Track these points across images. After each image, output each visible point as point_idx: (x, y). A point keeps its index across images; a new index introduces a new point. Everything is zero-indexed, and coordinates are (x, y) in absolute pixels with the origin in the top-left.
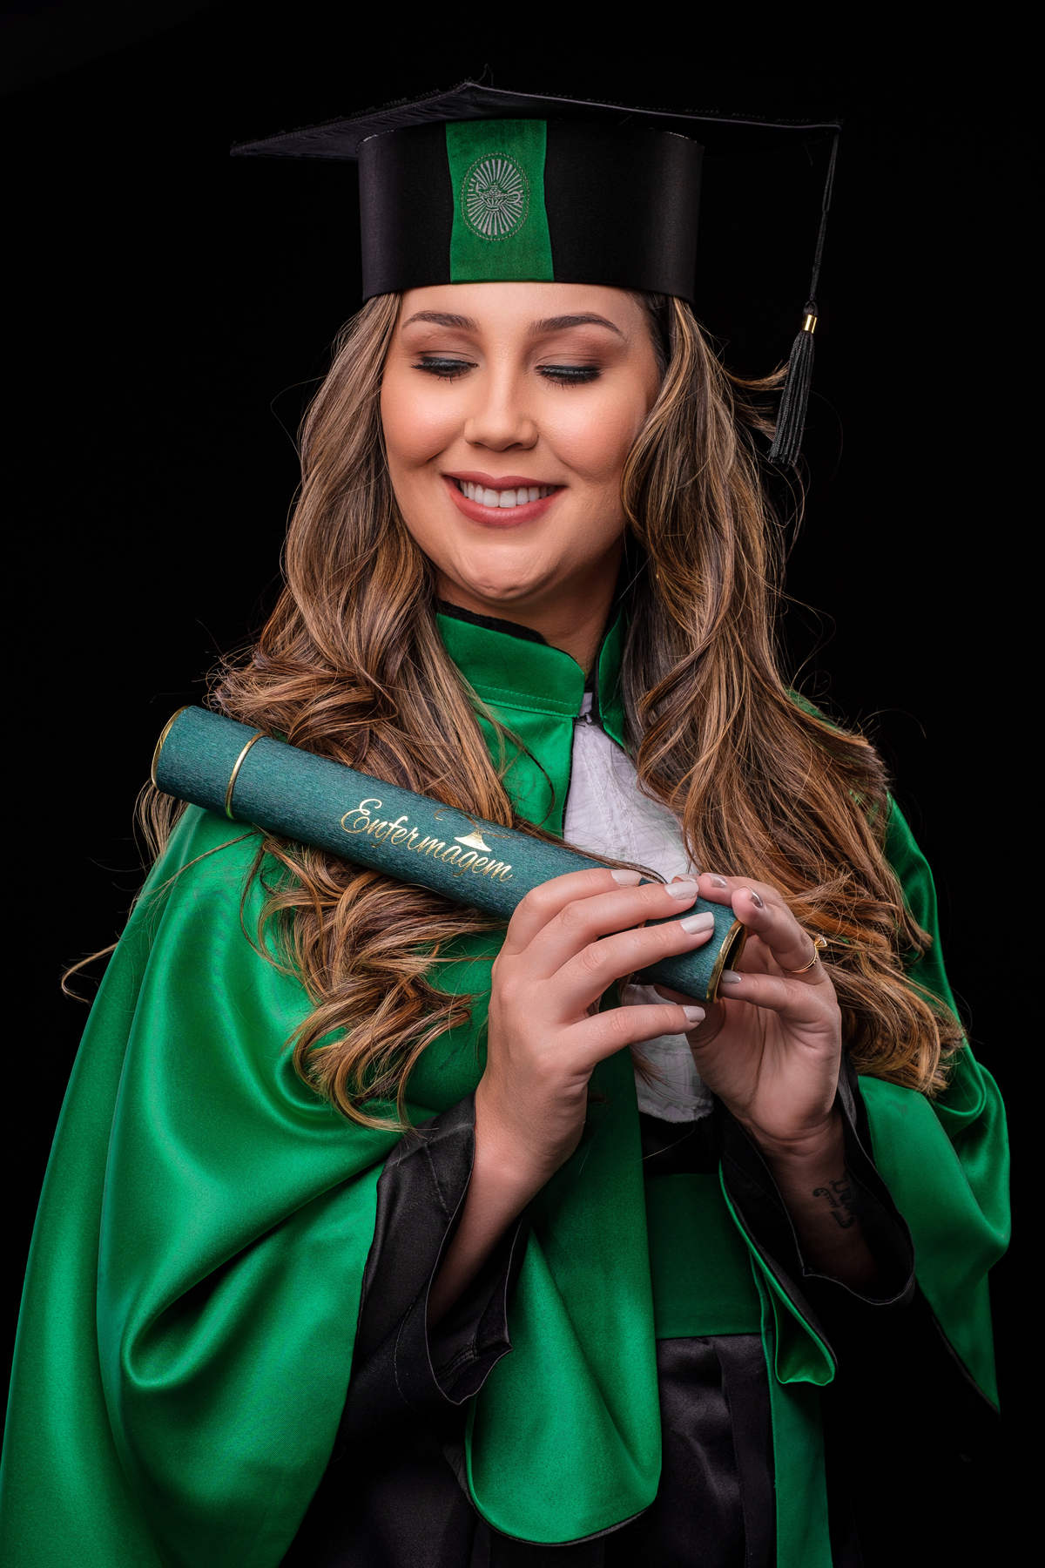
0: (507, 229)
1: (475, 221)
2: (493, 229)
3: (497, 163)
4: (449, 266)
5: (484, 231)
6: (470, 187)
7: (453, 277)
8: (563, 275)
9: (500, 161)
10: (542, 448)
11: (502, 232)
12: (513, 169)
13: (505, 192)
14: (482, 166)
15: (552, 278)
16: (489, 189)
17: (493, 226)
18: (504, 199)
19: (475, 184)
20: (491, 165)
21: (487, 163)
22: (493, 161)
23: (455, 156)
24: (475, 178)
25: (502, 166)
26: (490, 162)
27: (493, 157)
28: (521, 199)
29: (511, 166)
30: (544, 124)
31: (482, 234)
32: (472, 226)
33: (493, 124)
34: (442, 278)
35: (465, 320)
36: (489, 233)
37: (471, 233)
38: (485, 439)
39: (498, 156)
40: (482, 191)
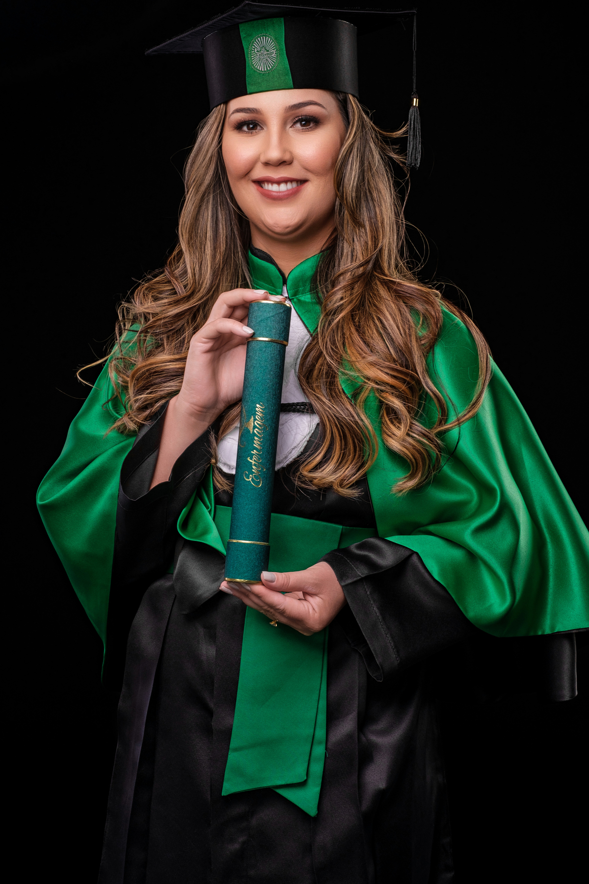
0: (271, 67)
1: (256, 65)
2: (264, 68)
3: (263, 38)
4: (246, 87)
5: (260, 69)
6: (253, 51)
7: (249, 91)
8: (298, 84)
9: (264, 37)
10: (295, 163)
11: (269, 69)
12: (271, 40)
13: (268, 51)
14: (257, 40)
15: (292, 86)
16: (261, 50)
17: (264, 67)
18: (268, 54)
19: (254, 49)
20: (261, 40)
21: (259, 39)
22: (262, 38)
23: (244, 38)
24: (254, 46)
25: (266, 39)
26: (260, 38)
27: (261, 36)
28: (276, 53)
29: (270, 39)
30: (282, 19)
31: (260, 71)
32: (255, 68)
33: (260, 21)
34: (244, 92)
35: (256, 109)
36: (263, 70)
37: (254, 71)
38: (269, 161)
39: (263, 35)
40: (258, 51)
